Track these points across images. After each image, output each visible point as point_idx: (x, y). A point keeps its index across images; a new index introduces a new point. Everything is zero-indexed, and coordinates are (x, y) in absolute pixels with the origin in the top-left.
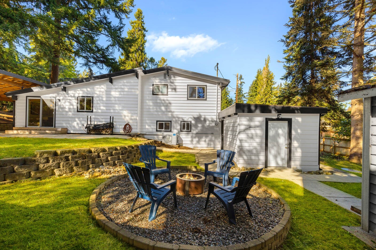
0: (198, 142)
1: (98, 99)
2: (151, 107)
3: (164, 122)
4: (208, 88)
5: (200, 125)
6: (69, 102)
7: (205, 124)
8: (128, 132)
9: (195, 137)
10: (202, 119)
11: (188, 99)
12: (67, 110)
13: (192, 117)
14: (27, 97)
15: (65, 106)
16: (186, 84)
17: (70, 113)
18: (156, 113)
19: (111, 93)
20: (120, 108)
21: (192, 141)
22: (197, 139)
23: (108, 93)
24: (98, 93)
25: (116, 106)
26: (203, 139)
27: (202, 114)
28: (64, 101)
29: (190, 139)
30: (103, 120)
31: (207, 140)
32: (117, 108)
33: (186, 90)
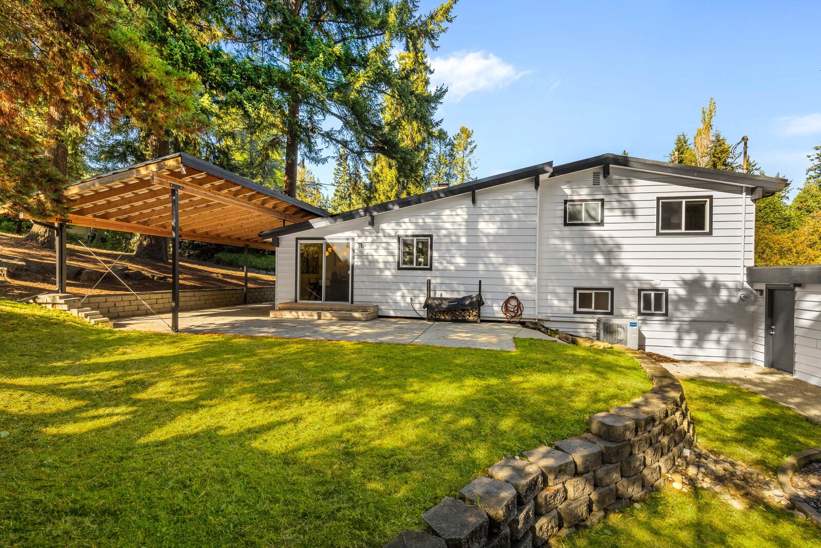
0: (699, 343)
1: (447, 240)
2: (569, 256)
3: (593, 292)
4: (715, 202)
5: (701, 300)
6: (386, 249)
7: (716, 298)
8: (516, 316)
9: (688, 332)
10: (708, 284)
11: (658, 234)
12: (381, 265)
13: (676, 277)
14: (297, 239)
15: (376, 257)
16: (654, 197)
17: (387, 273)
18: (581, 270)
19: (477, 225)
20: (501, 260)
21: (679, 340)
22: (694, 336)
23: (471, 225)
24: (448, 226)
25: (492, 255)
26: (714, 336)
27: (704, 270)
28: (374, 246)
29: (674, 335)
30: (462, 288)
31: (725, 338)
32: (494, 260)
33: (654, 211)
